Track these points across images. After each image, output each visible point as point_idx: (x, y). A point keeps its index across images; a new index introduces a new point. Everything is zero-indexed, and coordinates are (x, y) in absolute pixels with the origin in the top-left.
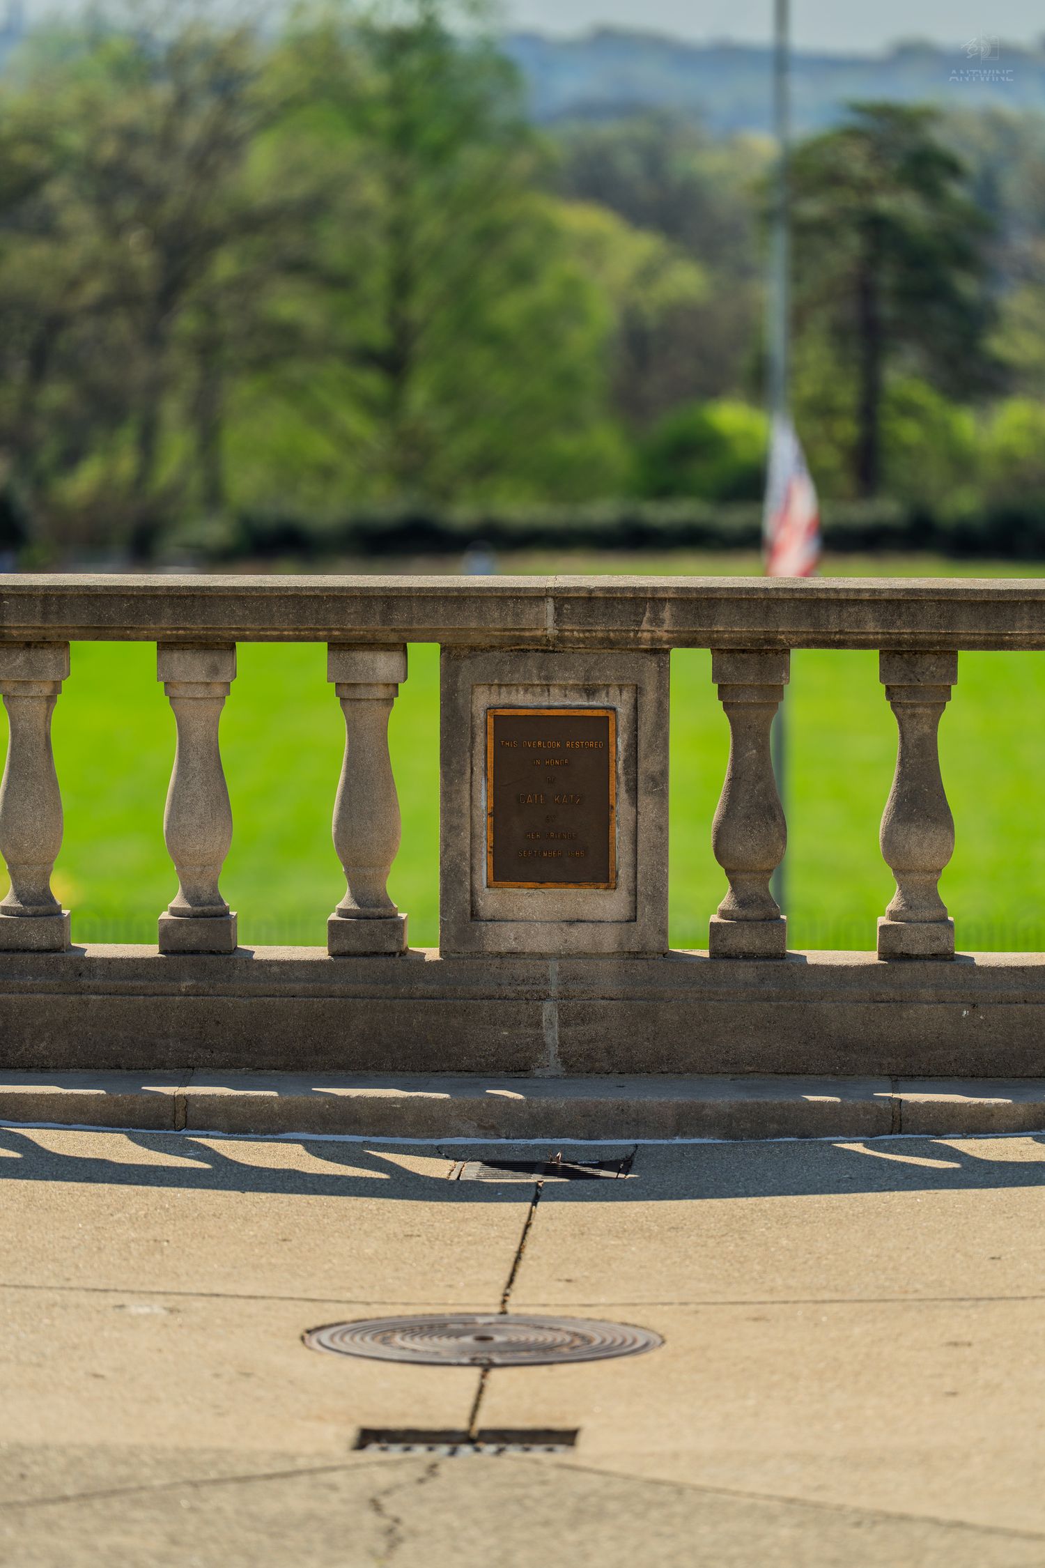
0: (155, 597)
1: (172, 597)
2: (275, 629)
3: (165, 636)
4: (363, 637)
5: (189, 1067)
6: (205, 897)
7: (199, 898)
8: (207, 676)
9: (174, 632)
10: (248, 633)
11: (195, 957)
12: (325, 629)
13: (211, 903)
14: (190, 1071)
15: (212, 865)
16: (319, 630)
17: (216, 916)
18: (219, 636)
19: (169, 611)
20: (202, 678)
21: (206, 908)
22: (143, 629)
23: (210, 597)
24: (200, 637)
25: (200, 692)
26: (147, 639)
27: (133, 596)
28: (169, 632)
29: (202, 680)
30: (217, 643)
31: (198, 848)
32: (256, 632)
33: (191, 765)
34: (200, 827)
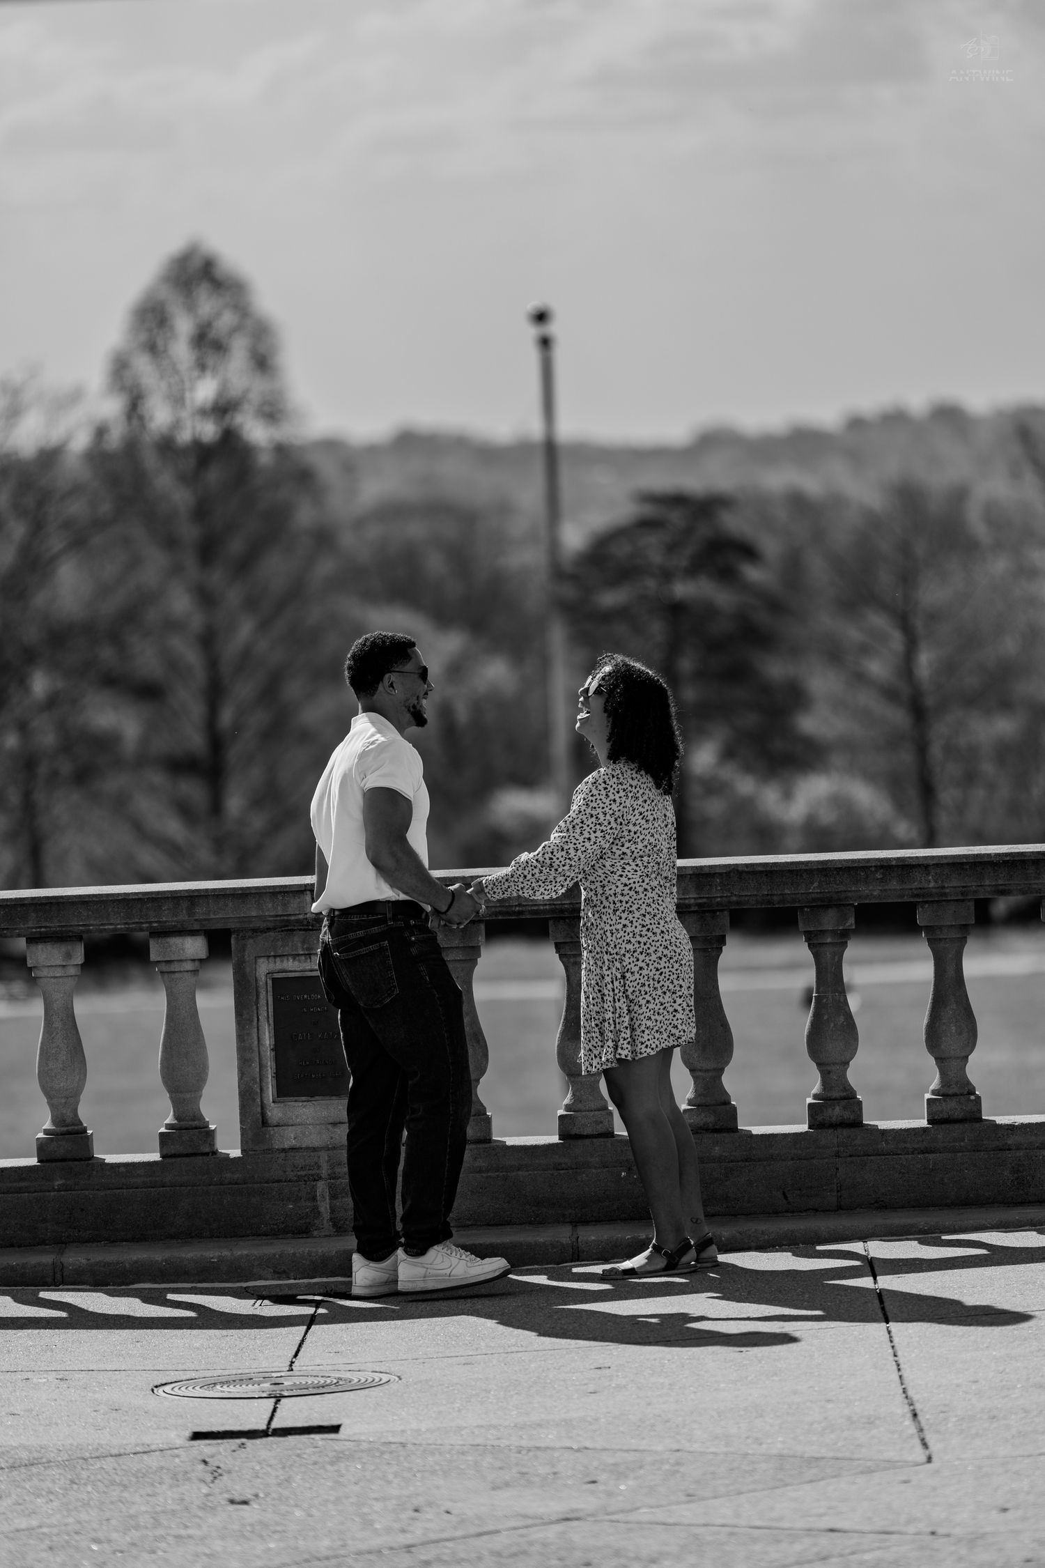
0: (23, 905)
1: (36, 904)
2: (111, 924)
3: (32, 933)
4: (175, 926)
5: (62, 1243)
6: (68, 1121)
7: (64, 1121)
8: (63, 961)
9: (38, 930)
10: (91, 928)
11: (64, 1164)
12: (146, 922)
13: (73, 1125)
14: (64, 1245)
15: (73, 1097)
16: (142, 923)
17: (78, 1133)
18: (70, 931)
19: (33, 915)
20: (59, 962)
21: (70, 1128)
22: (16, 929)
23: (63, 903)
24: (57, 932)
25: (59, 973)
26: (19, 936)
27: (7, 905)
28: (34, 930)
29: (60, 964)
30: (70, 937)
31: (62, 1085)
32: (97, 927)
33: (54, 1025)
34: (63, 1070)
